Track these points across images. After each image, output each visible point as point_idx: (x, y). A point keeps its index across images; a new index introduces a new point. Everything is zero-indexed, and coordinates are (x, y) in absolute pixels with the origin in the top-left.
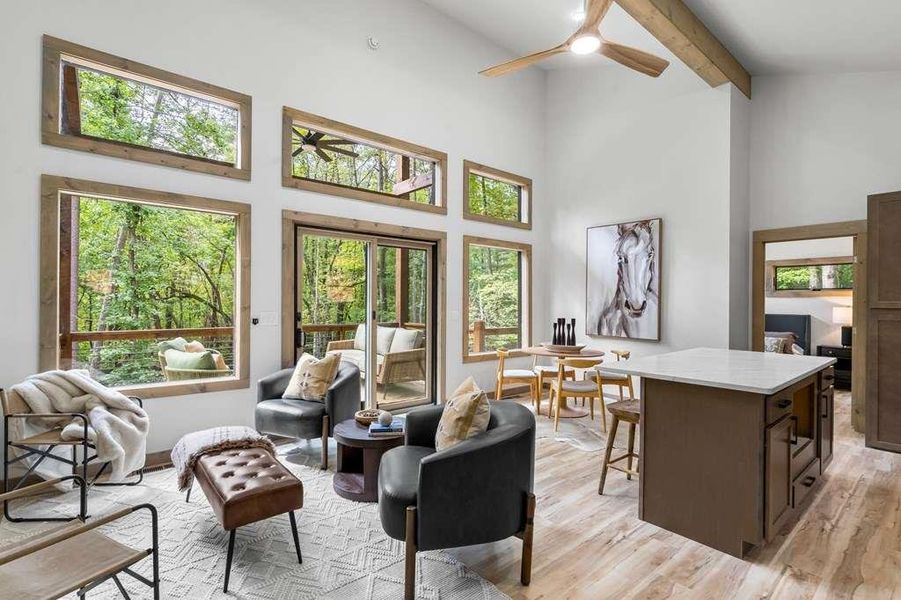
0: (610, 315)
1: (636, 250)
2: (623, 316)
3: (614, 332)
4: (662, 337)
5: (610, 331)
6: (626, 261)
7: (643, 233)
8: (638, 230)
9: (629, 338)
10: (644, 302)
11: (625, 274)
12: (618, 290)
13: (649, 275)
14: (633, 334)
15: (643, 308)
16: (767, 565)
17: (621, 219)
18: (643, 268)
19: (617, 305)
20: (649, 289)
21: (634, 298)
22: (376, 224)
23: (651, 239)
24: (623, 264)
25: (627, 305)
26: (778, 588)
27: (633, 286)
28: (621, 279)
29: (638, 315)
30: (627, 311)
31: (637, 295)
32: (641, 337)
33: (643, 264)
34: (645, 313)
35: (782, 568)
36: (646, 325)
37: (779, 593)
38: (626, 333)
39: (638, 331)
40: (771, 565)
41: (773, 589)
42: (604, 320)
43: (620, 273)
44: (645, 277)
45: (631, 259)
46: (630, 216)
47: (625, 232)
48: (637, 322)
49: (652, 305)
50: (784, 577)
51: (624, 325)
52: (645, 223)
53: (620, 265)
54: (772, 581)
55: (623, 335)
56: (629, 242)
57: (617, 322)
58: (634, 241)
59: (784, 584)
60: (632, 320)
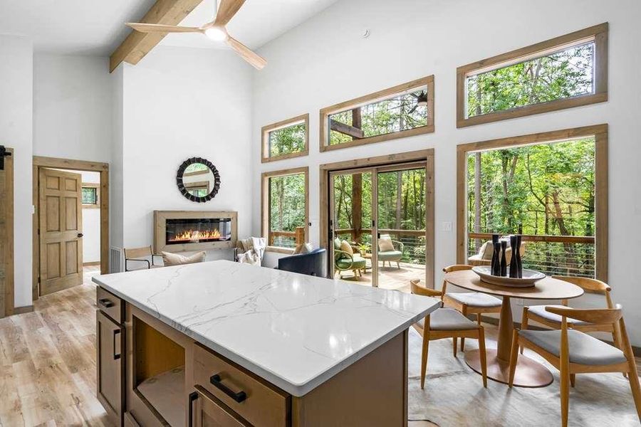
16: (101, 419)
26: (78, 413)
35: (91, 424)
37: (75, 411)
40: (99, 420)
41: (80, 410)
50: (83, 420)
54: (86, 413)
59: (79, 418)
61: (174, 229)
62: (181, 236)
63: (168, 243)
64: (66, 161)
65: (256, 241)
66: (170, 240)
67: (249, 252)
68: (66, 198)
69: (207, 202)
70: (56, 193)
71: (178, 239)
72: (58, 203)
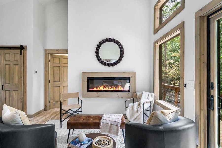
61: (92, 83)
62: (97, 88)
63: (88, 91)
64: (57, 50)
65: (145, 94)
66: (90, 90)
67: (136, 104)
68: (63, 67)
69: (115, 66)
70: (58, 65)
71: (95, 89)
72: (59, 69)
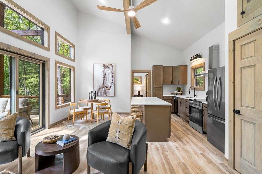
0: (101, 90)
1: (108, 72)
2: (105, 90)
3: (102, 95)
4: (116, 95)
5: (101, 94)
6: (106, 75)
7: (110, 67)
8: (109, 66)
9: (107, 96)
10: (111, 86)
11: (105, 78)
12: (104, 83)
13: (112, 79)
14: (108, 95)
15: (110, 87)
17: (105, 63)
18: (110, 77)
19: (103, 87)
20: (112, 82)
21: (108, 85)
22: (20, 49)
23: (113, 69)
24: (105, 75)
25: (106, 87)
27: (108, 81)
28: (104, 79)
29: (109, 89)
30: (106, 88)
31: (109, 84)
32: (110, 95)
33: (111, 76)
34: (111, 89)
36: (111, 92)
38: (106, 94)
39: (109, 94)
42: (99, 91)
43: (104, 78)
44: (111, 79)
45: (107, 74)
46: (107, 62)
47: (105, 66)
48: (109, 92)
49: (113, 87)
51: (105, 92)
52: (111, 65)
53: (104, 75)
55: (105, 95)
56: (107, 69)
57: (103, 91)
58: (108, 69)
60: (107, 91)
